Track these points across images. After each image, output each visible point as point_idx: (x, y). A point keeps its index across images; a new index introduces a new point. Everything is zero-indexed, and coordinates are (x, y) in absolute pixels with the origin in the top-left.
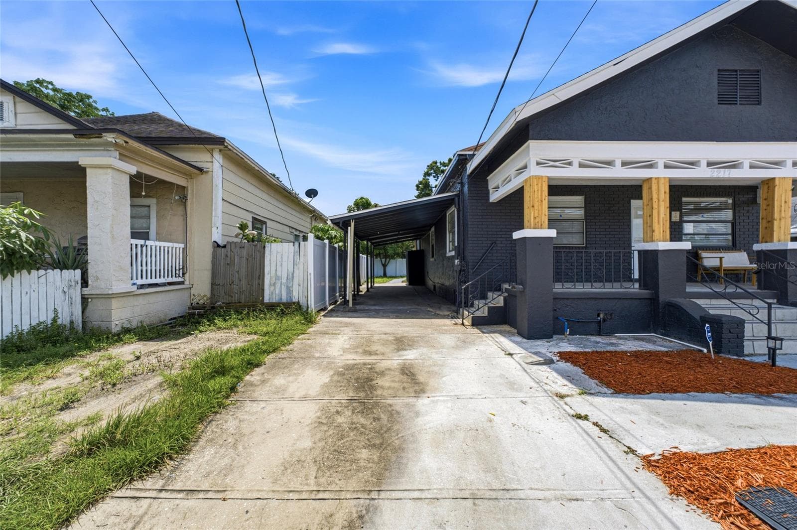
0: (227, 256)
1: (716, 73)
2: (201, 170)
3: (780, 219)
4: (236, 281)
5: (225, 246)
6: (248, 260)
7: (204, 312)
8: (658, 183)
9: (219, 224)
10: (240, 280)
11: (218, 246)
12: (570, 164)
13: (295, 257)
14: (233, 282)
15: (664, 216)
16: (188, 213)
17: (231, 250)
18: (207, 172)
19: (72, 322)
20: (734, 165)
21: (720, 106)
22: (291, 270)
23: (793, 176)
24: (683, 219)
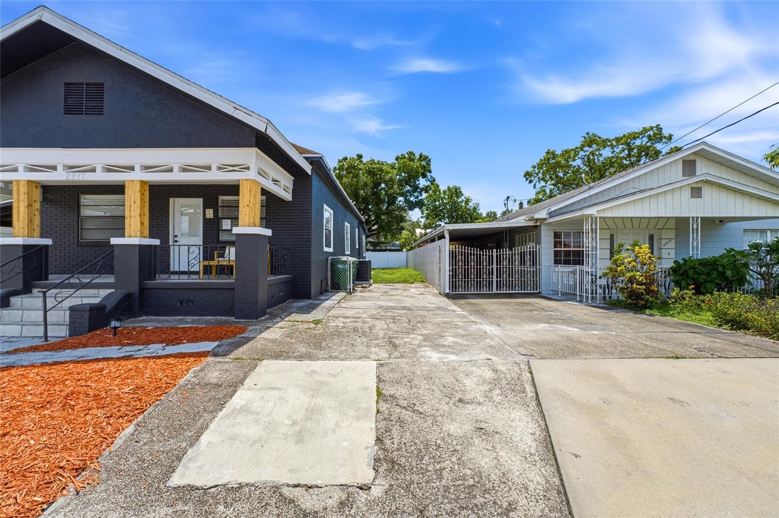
1: (62, 86)
3: (130, 217)
20: (70, 169)
21: (69, 116)
23: (142, 179)
24: (220, 216)
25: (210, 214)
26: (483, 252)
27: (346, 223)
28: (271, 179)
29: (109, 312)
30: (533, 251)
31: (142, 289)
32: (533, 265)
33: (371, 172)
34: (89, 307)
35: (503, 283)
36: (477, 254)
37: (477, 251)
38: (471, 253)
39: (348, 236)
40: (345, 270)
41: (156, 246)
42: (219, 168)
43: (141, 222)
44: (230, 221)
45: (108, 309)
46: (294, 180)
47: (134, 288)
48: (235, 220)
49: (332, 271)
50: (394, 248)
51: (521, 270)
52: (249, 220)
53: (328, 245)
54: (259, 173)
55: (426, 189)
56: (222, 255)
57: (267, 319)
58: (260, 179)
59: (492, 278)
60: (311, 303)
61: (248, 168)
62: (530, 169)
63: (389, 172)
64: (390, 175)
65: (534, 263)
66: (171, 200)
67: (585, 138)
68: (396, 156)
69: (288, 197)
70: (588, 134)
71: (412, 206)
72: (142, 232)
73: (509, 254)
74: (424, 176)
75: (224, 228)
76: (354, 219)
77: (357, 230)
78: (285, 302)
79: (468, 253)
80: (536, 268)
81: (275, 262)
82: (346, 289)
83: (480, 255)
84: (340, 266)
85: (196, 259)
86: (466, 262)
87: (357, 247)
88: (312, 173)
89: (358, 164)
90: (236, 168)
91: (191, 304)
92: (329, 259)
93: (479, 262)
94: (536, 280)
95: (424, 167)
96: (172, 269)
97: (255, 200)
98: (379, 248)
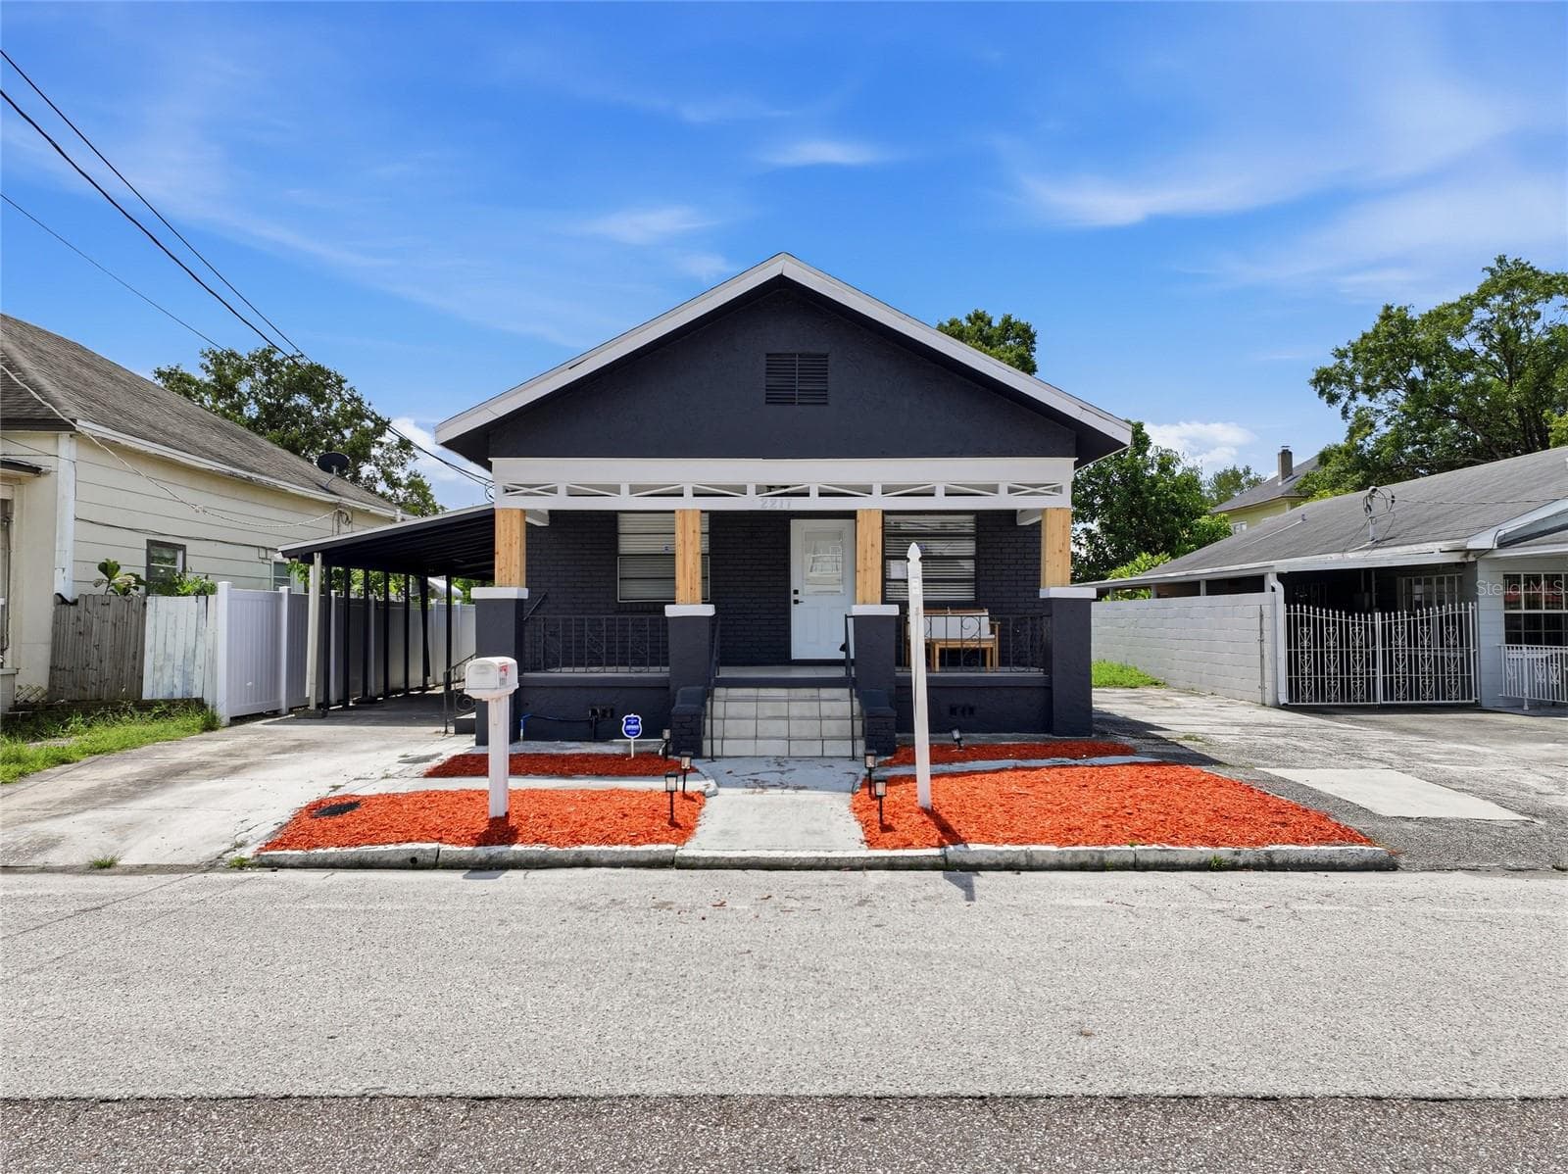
0: (78, 619)
1: (763, 360)
2: (36, 471)
3: (865, 570)
4: (95, 664)
5: (75, 603)
6: (115, 625)
7: (32, 714)
8: (684, 518)
9: (68, 563)
10: (101, 661)
11: (64, 601)
12: (554, 491)
13: (200, 623)
14: (88, 665)
15: (692, 566)
16: (13, 545)
17: (86, 610)
18: (47, 473)
21: (772, 407)
22: (191, 644)
23: (884, 508)
26: (1353, 618)
30: (1460, 615)
32: (1461, 645)
35: (1398, 682)
36: (1340, 623)
37: (1340, 617)
38: (1328, 621)
42: (1011, 491)
47: (891, 686)
51: (1436, 657)
59: (1374, 673)
62: (1331, 362)
65: (1463, 639)
67: (1492, 271)
70: (1501, 260)
73: (1409, 622)
79: (1321, 620)
80: (1468, 651)
83: (1347, 623)
86: (1319, 639)
90: (1040, 490)
93: (1344, 640)
94: (1469, 678)
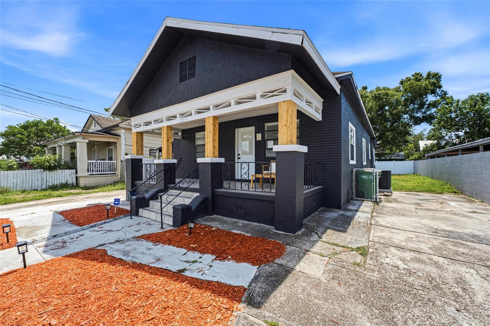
1: (179, 66)
3: (208, 143)
19: (72, 183)
20: (182, 116)
21: (181, 83)
23: (214, 115)
24: (266, 138)
25: (259, 137)
27: (363, 138)
28: (305, 100)
29: (194, 211)
31: (214, 195)
33: (377, 98)
34: (181, 207)
39: (364, 149)
40: (371, 181)
41: (221, 163)
42: (262, 96)
43: (213, 146)
44: (272, 141)
45: (193, 209)
46: (323, 102)
47: (209, 194)
48: (276, 141)
49: (357, 181)
50: (398, 158)
52: (287, 138)
53: (352, 159)
54: (295, 95)
55: (434, 105)
56: (267, 169)
57: (303, 234)
58: (296, 100)
60: (343, 215)
61: (285, 91)
63: (396, 95)
64: (396, 97)
66: (236, 130)
68: (400, 80)
69: (318, 117)
71: (418, 121)
72: (214, 153)
74: (433, 92)
75: (269, 147)
76: (368, 136)
77: (370, 144)
78: (317, 211)
81: (310, 176)
82: (371, 198)
84: (365, 177)
85: (246, 174)
87: (370, 158)
88: (341, 92)
89: (365, 93)
90: (275, 93)
91: (243, 210)
92: (354, 171)
95: (434, 84)
96: (236, 178)
97: (292, 120)
98: (383, 158)
